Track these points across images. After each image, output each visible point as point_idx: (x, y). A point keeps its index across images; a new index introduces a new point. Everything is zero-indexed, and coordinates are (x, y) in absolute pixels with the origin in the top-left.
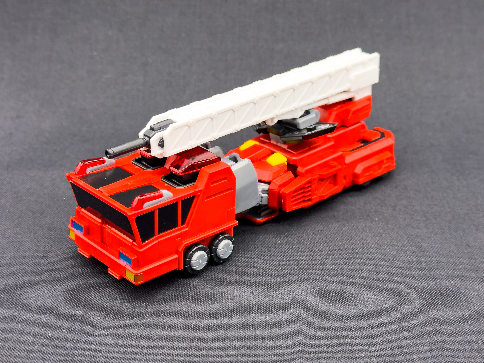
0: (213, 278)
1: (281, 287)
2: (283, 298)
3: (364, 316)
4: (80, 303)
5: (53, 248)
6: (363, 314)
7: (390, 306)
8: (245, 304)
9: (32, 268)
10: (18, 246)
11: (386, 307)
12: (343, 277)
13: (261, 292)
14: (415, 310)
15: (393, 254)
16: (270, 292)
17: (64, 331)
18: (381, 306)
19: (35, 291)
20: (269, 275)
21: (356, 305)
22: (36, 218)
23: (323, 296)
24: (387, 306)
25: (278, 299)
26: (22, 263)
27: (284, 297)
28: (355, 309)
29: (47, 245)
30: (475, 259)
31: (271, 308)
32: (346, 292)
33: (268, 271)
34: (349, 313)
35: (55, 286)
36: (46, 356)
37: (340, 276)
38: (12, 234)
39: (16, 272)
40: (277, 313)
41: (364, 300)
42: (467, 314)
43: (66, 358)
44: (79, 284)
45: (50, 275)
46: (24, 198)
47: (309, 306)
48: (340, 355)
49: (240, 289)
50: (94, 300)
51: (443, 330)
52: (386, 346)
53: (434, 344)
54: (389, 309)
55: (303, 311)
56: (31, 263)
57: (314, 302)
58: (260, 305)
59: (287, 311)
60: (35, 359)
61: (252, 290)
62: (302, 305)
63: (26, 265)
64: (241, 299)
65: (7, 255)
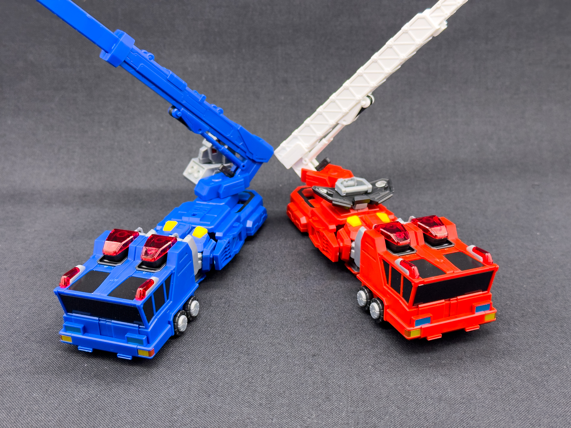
0: (228, 328)
1: (282, 336)
2: (282, 345)
3: (346, 358)
6: (345, 358)
7: (368, 352)
8: (251, 349)
11: (364, 352)
12: (334, 328)
13: (266, 340)
16: (273, 340)
17: (106, 368)
20: (274, 326)
21: (340, 350)
23: (315, 343)
25: (279, 345)
27: (284, 344)
28: (339, 353)
31: (272, 352)
32: (334, 340)
33: (273, 323)
36: (91, 386)
37: (331, 327)
40: (277, 356)
41: (347, 346)
43: (106, 388)
47: (302, 351)
48: (322, 389)
49: (250, 337)
51: (408, 371)
52: (360, 382)
53: (399, 381)
54: (367, 354)
55: (297, 354)
57: (308, 348)
58: (263, 350)
59: (285, 354)
60: (82, 388)
61: (258, 338)
62: (298, 350)
64: (249, 345)
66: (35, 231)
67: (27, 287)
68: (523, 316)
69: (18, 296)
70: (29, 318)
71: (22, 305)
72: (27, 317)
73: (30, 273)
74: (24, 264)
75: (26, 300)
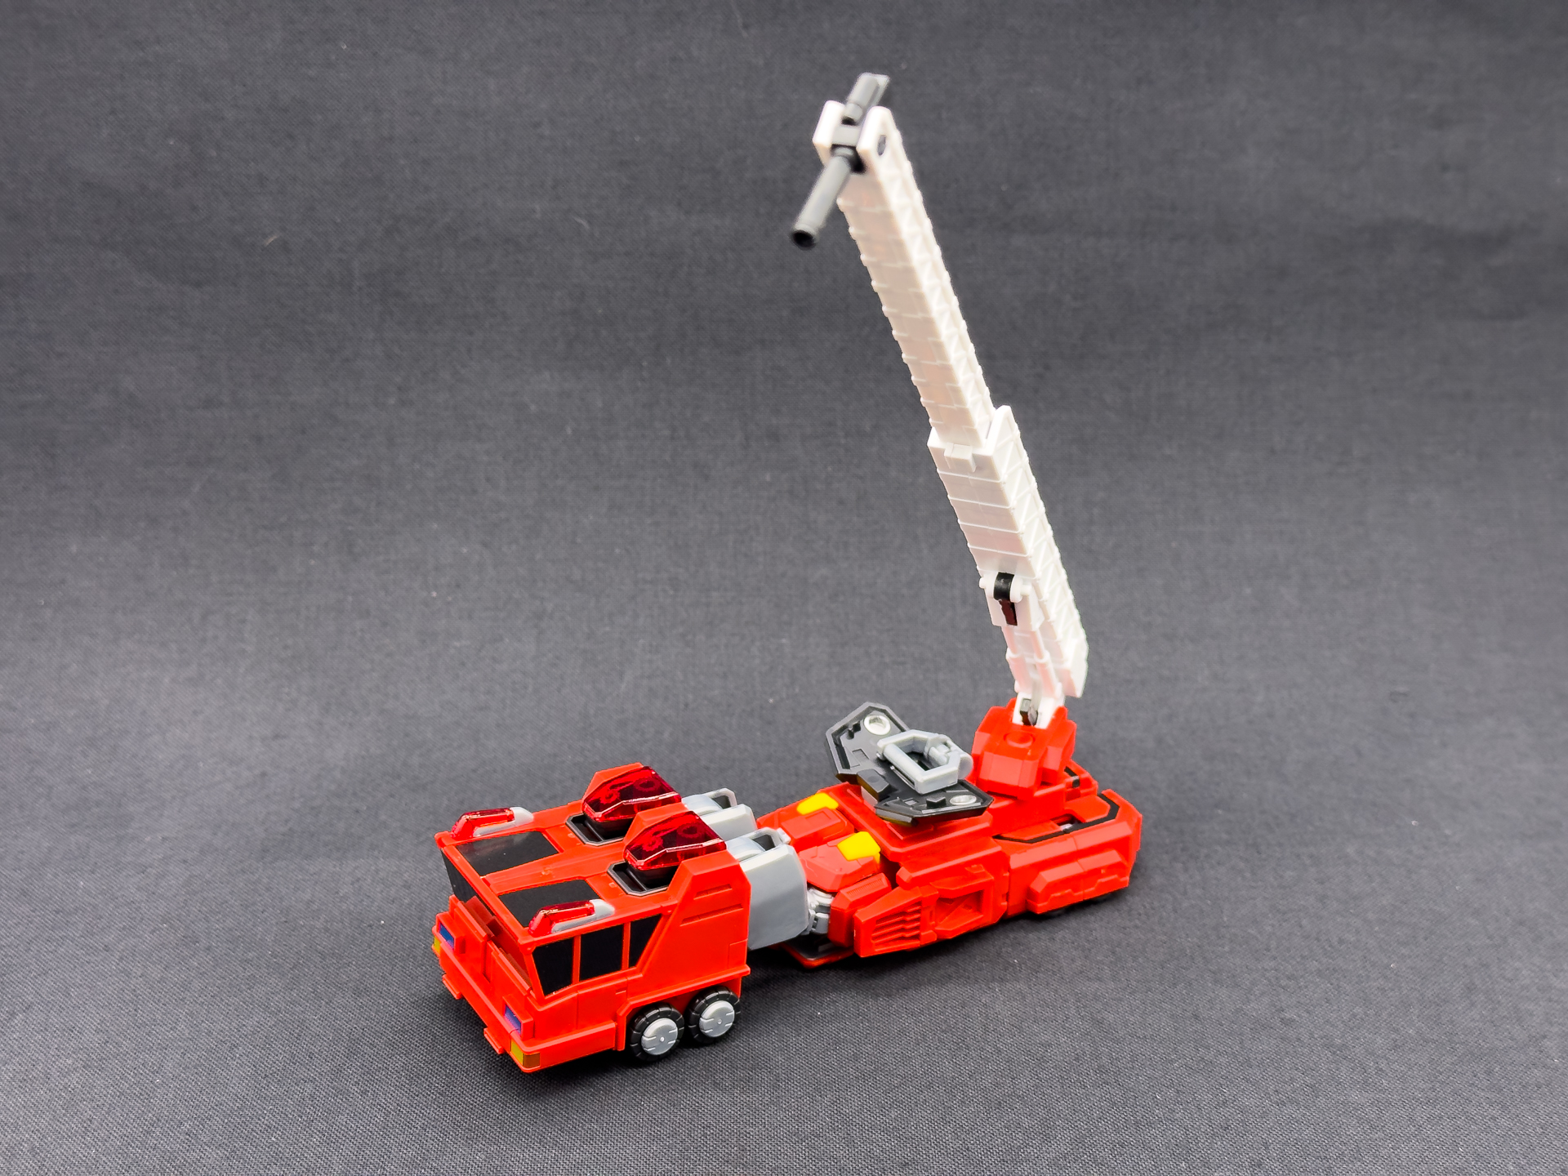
0: (686, 1095)
1: (821, 1114)
2: (824, 1137)
3: (983, 1171)
4: (428, 1151)
5: (366, 1034)
6: (982, 1169)
7: (1035, 1151)
8: (749, 1151)
9: (329, 1078)
10: (297, 1031)
11: (1026, 1153)
13: (782, 1125)
14: (1083, 1158)
15: (1045, 1038)
16: (800, 1125)
18: (1016, 1151)
19: (337, 1128)
21: (968, 1149)
22: (329, 967)
23: (903, 1130)
24: (1029, 1151)
25: (816, 1139)
26: (308, 1067)
27: (828, 1135)
28: (965, 1158)
29: (355, 1028)
30: (1208, 1048)
31: (801, 1158)
32: (949, 1122)
33: (795, 1079)
34: (953, 1167)
35: (375, 1116)
38: (284, 1004)
39: (296, 1087)
40: (814, 1167)
41: (984, 1138)
42: (1184, 1163)
44: (423, 1111)
45: (365, 1094)
46: (301, 923)
47: (875, 1154)
49: (742, 1119)
50: (455, 1146)
54: (1033, 1157)
55: (864, 1163)
56: (326, 1068)
57: (887, 1144)
58: (779, 1153)
59: (833, 1163)
61: (763, 1121)
62: (863, 1150)
63: (316, 1073)
64: (742, 1139)
65: (276, 1050)
66: (164, 839)
67: (168, 996)
68: (1396, 1047)
69: (148, 1021)
70: (187, 1080)
71: (164, 1045)
72: (180, 1078)
73: (171, 957)
74: (153, 932)
75: (171, 1032)
